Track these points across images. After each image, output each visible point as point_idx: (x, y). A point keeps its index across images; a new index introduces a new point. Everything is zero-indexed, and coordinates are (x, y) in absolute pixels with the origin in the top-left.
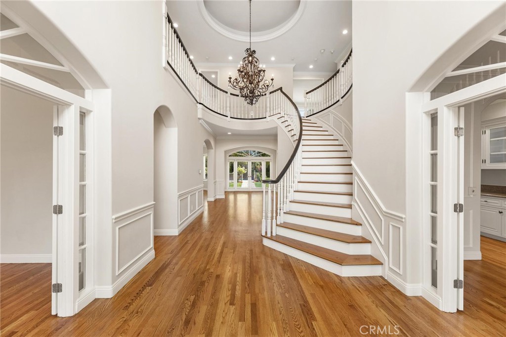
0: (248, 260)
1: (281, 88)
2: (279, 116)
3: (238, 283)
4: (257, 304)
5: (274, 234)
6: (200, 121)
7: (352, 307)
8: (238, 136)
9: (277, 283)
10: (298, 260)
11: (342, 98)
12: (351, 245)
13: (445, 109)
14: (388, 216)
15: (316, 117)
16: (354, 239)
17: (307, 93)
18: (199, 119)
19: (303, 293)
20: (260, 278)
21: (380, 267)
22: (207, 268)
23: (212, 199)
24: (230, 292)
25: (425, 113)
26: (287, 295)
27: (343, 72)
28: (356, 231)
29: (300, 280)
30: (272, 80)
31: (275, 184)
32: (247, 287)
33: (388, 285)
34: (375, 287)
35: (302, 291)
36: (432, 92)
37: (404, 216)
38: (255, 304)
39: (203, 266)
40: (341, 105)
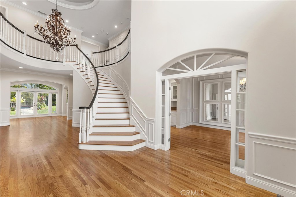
0: (76, 160)
2: (75, 63)
3: (80, 174)
4: (101, 177)
5: (87, 141)
7: (142, 160)
9: (104, 165)
10: (107, 151)
11: (117, 62)
12: (133, 136)
13: (167, 80)
14: (148, 120)
15: (99, 69)
16: (133, 133)
17: (93, 53)
19: (120, 163)
20: (92, 166)
21: (144, 143)
22: (46, 175)
24: (79, 180)
25: (161, 80)
26: (113, 167)
27: (118, 49)
28: (133, 130)
29: (115, 159)
30: (75, 39)
31: (89, 109)
32: (88, 173)
33: (149, 149)
34: (145, 151)
35: (119, 163)
36: (162, 73)
37: (155, 119)
39: (41, 176)
40: (116, 66)
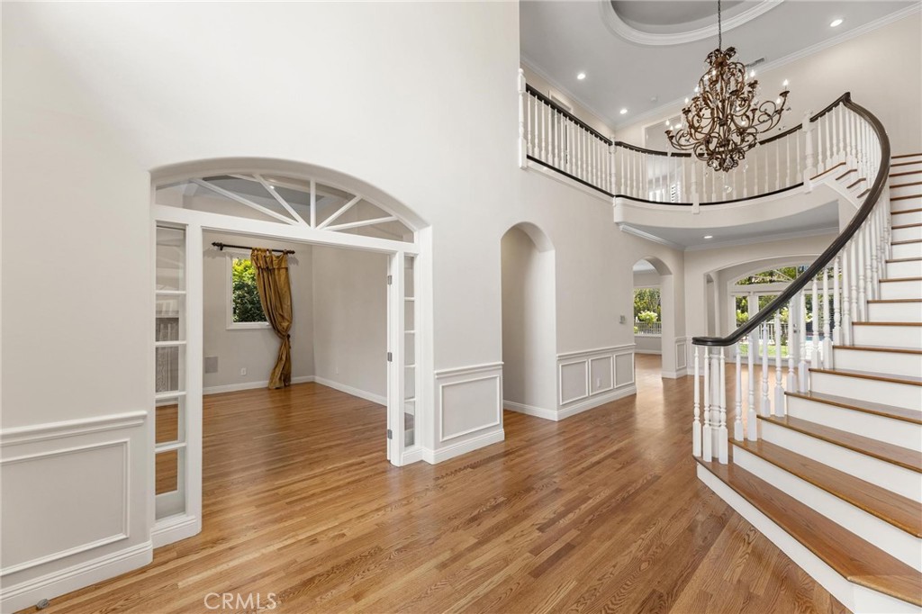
0: (631, 490)
1: (848, 94)
2: (842, 170)
3: (577, 511)
4: (577, 548)
5: (723, 461)
6: (621, 227)
8: (728, 240)
9: (647, 541)
18: (618, 224)
20: (622, 521)
23: (673, 375)
24: (553, 516)
26: (644, 566)
29: (706, 560)
32: (586, 522)
38: (574, 547)
39: (551, 470)
